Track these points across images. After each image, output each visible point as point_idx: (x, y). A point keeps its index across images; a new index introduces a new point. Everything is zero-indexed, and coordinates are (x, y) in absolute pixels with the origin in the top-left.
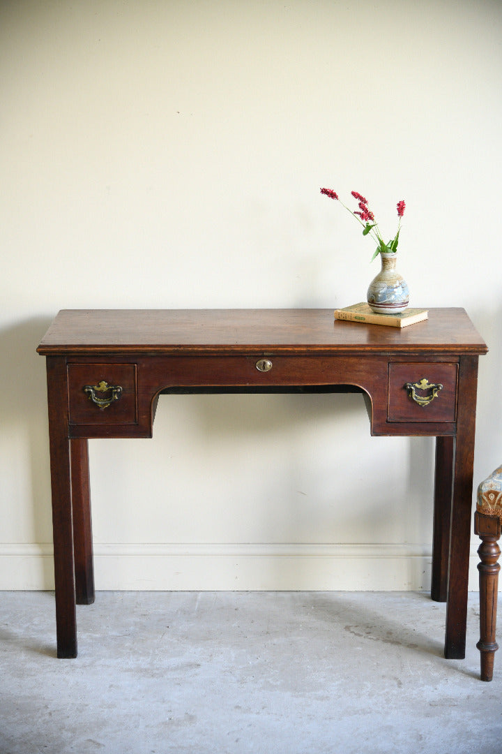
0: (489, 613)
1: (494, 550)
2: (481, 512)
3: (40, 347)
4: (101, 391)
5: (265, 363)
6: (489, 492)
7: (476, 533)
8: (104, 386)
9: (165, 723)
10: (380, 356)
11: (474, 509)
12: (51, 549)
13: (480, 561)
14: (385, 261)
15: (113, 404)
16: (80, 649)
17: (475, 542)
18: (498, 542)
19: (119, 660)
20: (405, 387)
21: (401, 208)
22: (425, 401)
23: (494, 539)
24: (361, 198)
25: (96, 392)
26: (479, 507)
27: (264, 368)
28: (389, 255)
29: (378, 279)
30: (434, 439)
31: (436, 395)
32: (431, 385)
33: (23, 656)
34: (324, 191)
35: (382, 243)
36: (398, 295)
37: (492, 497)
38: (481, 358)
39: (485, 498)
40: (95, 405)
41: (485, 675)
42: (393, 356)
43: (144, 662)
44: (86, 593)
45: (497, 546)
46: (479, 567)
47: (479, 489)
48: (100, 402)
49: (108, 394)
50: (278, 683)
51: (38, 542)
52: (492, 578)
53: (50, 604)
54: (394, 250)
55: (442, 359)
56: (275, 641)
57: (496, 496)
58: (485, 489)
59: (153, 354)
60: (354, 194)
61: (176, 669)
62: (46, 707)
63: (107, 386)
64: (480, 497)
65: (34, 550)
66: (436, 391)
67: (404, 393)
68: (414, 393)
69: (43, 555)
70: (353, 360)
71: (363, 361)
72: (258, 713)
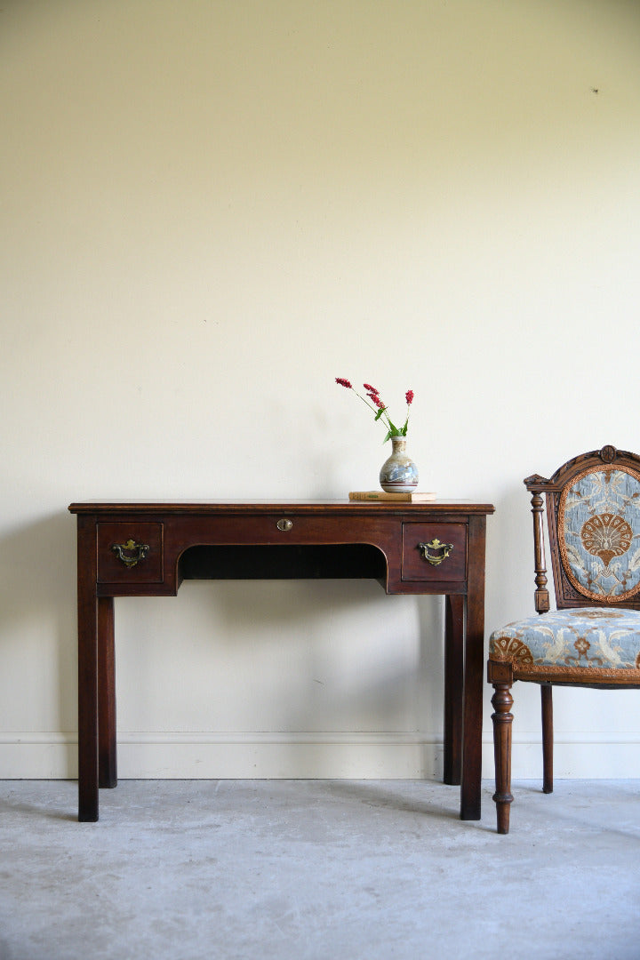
0: (505, 751)
1: (507, 699)
2: (494, 659)
3: (72, 505)
4: (128, 550)
5: (285, 523)
6: (501, 639)
7: (489, 682)
8: (131, 544)
9: (186, 864)
10: (394, 515)
11: (486, 658)
12: (76, 737)
13: (494, 712)
14: (396, 445)
15: (141, 562)
16: (101, 815)
17: (488, 691)
18: (511, 691)
19: (140, 823)
20: (418, 547)
21: (409, 396)
22: (437, 560)
23: (507, 687)
24: (372, 390)
25: (123, 550)
26: (491, 655)
27: (284, 526)
28: (400, 439)
29: (391, 460)
30: (444, 596)
31: (447, 555)
32: (443, 545)
33: (44, 821)
34: (339, 381)
35: (392, 427)
36: (408, 476)
37: (504, 643)
38: (488, 517)
39: (497, 645)
40: (123, 562)
41: (502, 828)
42: (406, 515)
43: (164, 824)
44: (109, 779)
45: (509, 695)
46: (493, 717)
47: (492, 638)
48: (128, 560)
49: (135, 553)
50: (298, 837)
51: (63, 731)
52: (507, 725)
53: (73, 790)
54: (404, 435)
55: (452, 519)
56: (294, 810)
57: (507, 643)
58: (497, 637)
59: (178, 512)
60: (366, 386)
61: (196, 828)
62: (66, 853)
63: (135, 545)
64: (492, 646)
65: (58, 738)
66: (447, 550)
67: (417, 552)
68: (426, 552)
69: (68, 743)
70: (369, 520)
71: (378, 521)
72: (279, 856)
